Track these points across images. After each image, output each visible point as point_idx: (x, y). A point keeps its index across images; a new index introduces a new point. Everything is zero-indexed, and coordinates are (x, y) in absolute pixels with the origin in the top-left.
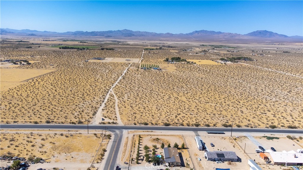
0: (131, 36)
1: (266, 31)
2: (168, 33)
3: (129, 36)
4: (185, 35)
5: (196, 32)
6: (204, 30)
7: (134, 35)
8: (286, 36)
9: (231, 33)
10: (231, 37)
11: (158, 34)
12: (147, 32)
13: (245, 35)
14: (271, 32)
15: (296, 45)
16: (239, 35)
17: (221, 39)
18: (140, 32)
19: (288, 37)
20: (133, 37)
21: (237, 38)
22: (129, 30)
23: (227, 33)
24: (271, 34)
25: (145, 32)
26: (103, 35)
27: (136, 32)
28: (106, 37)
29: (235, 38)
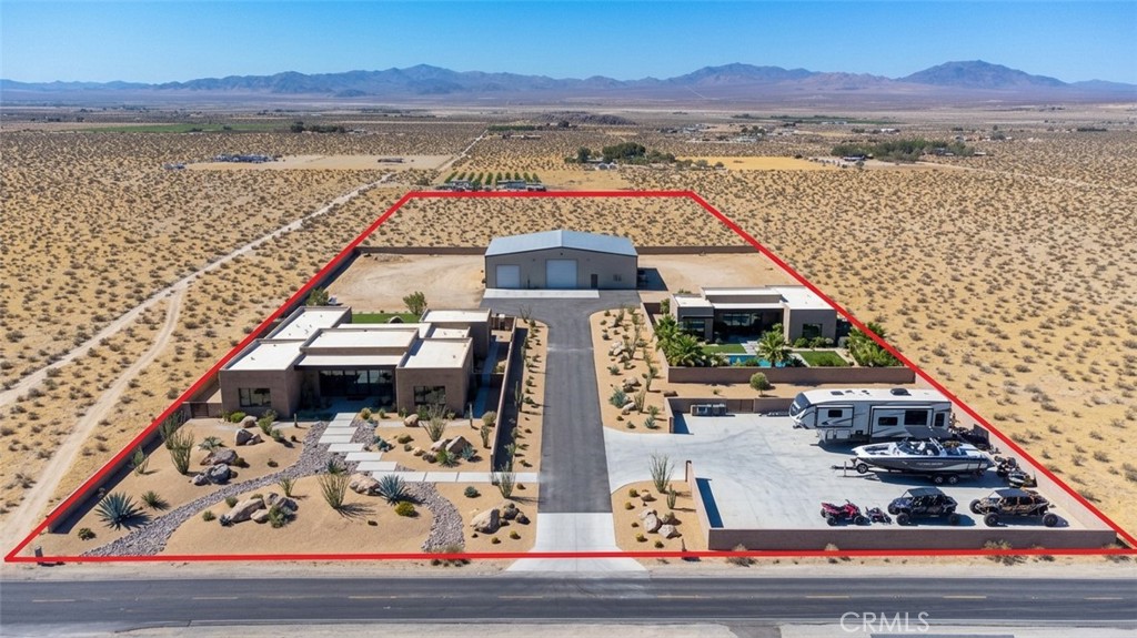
0: (447, 92)
1: (981, 65)
2: (597, 78)
3: (438, 90)
4: (663, 83)
5: (710, 70)
6: (738, 64)
7: (458, 87)
8: (1055, 82)
9: (849, 72)
10: (847, 89)
11: (556, 81)
12: (511, 76)
13: (898, 80)
14: (999, 66)
15: (1108, 111)
16: (882, 78)
17: (812, 95)
18: (483, 74)
19: (1065, 84)
20: (457, 94)
21: (872, 90)
22: (439, 69)
23: (831, 75)
24: (1001, 74)
25: (505, 74)
26: (329, 90)
27: (467, 76)
28: (341, 95)
29: (866, 92)
